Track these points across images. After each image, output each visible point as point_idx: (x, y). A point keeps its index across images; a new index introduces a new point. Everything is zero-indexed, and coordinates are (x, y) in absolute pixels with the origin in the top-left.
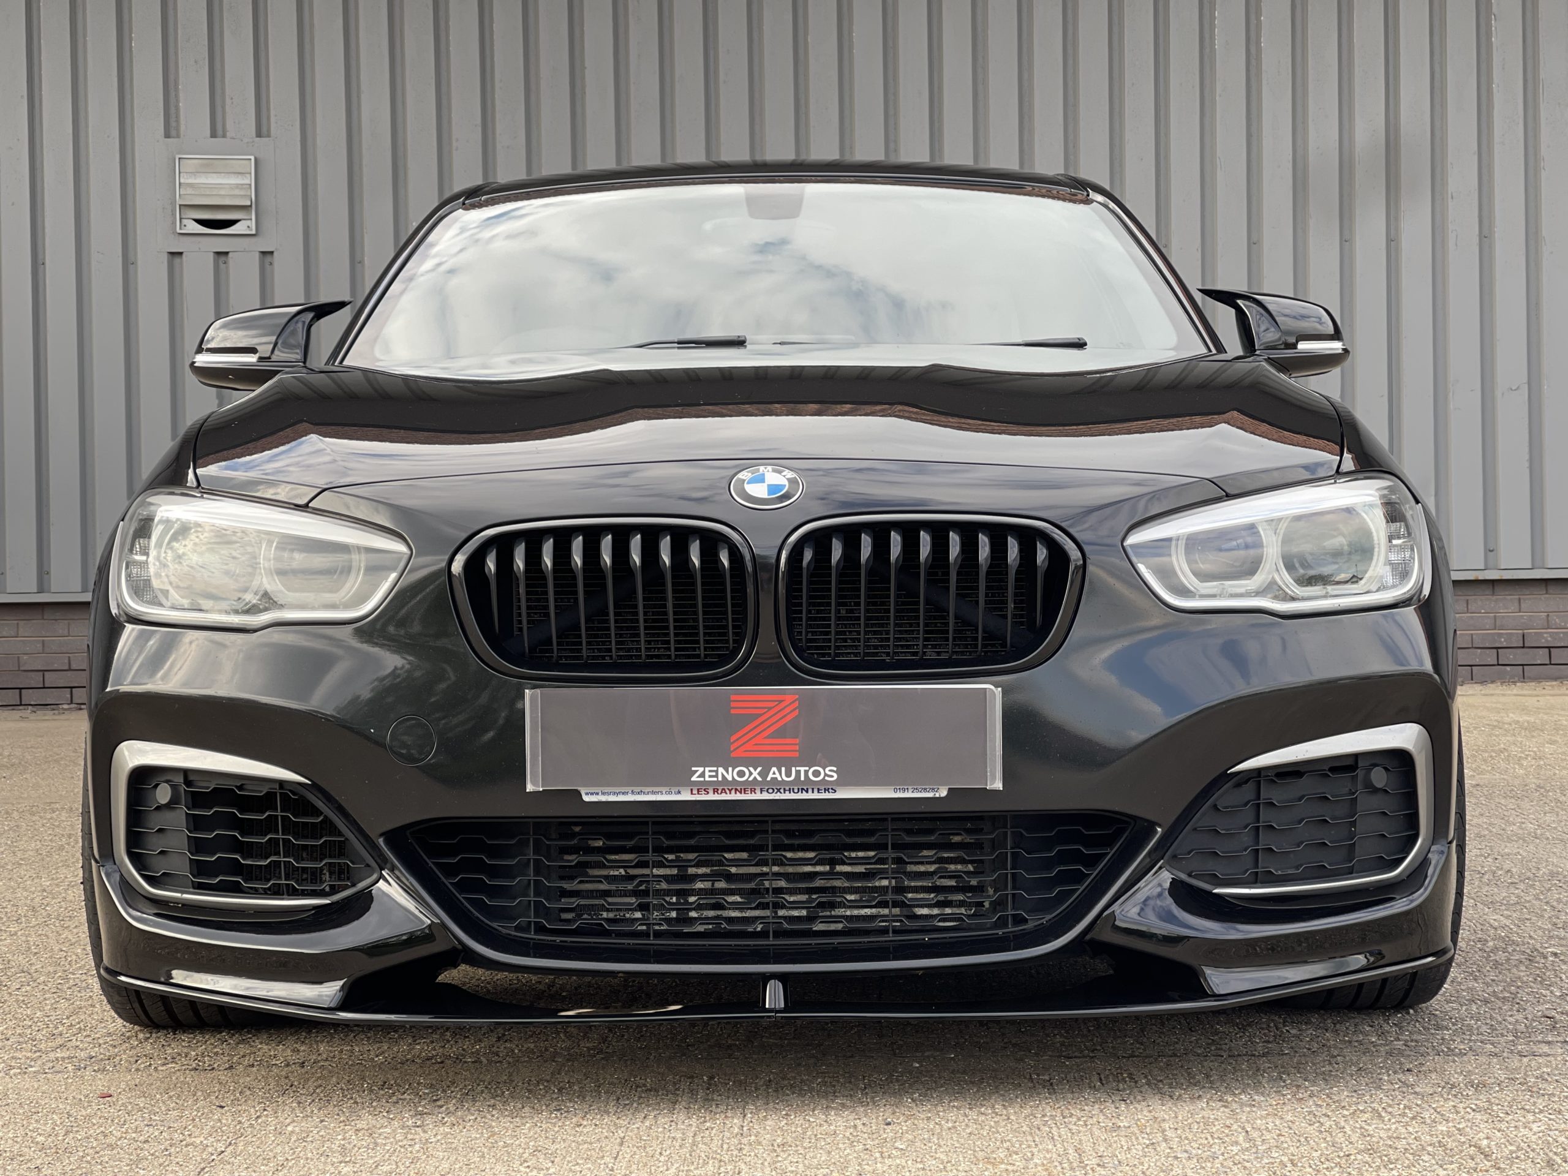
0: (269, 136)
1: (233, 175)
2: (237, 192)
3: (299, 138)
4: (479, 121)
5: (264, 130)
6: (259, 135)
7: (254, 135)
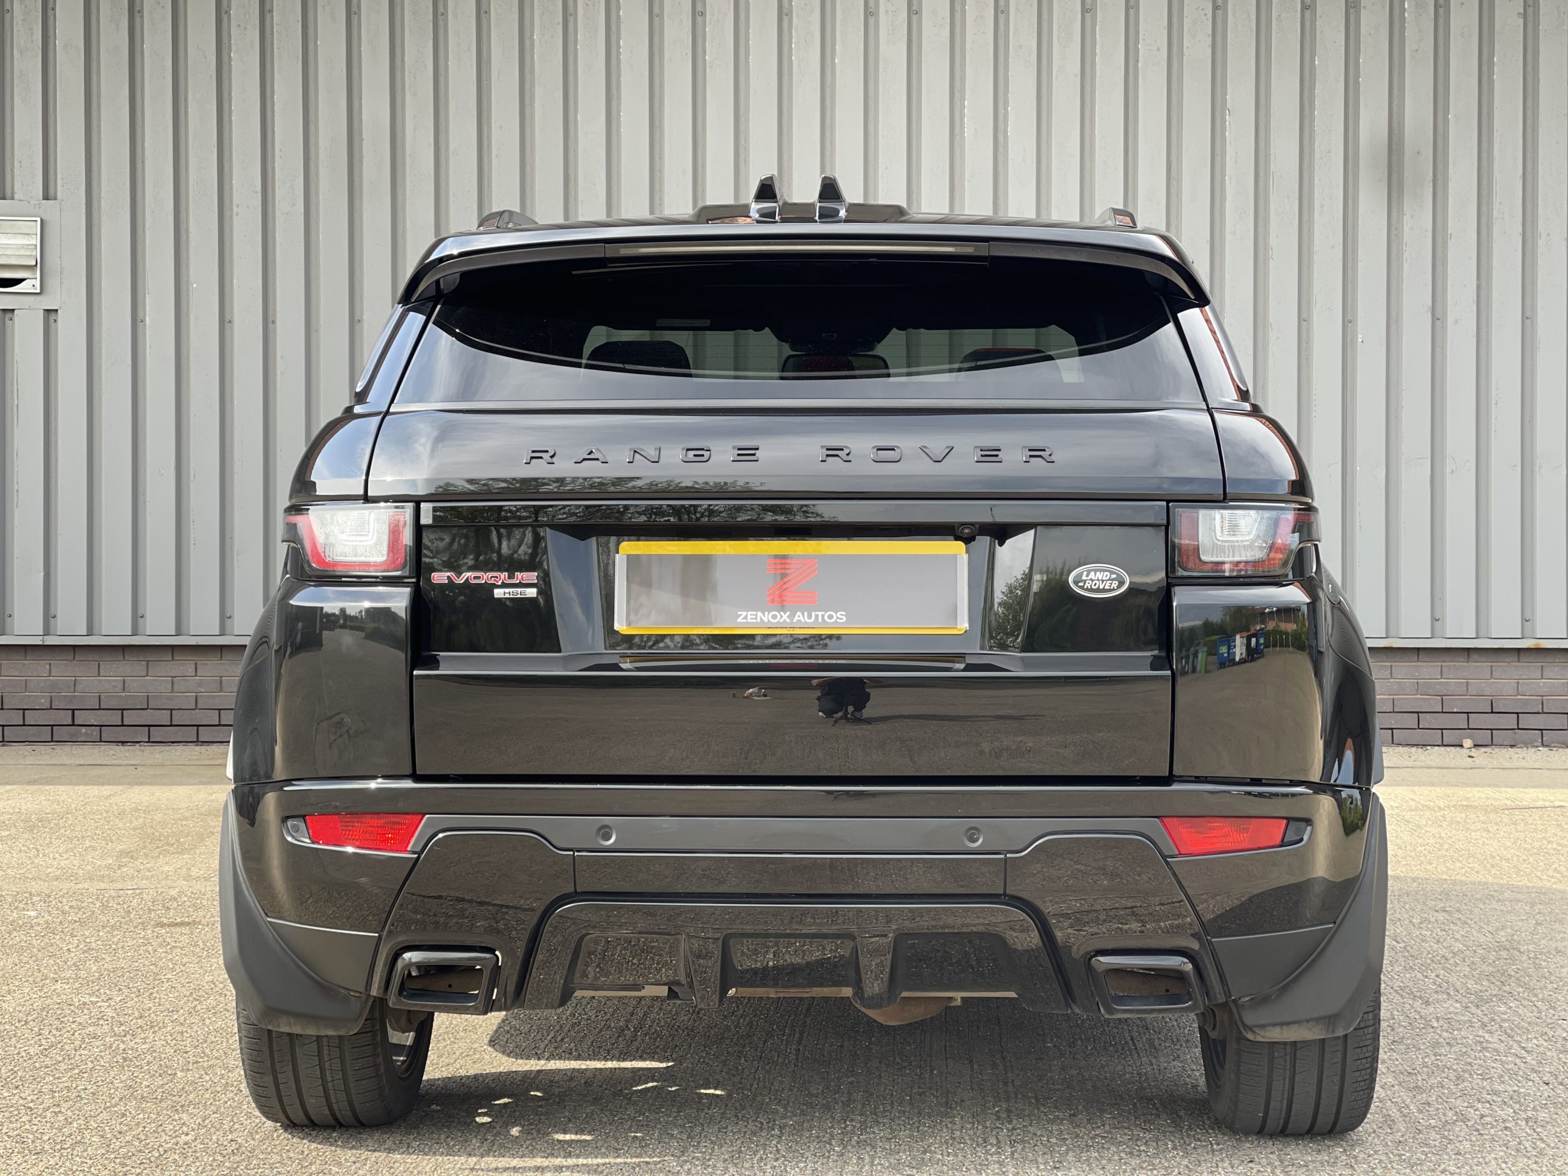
0: (55, 199)
1: (19, 236)
2: (23, 252)
3: (84, 201)
4: (259, 188)
5: (51, 193)
6: (46, 197)
7: (41, 196)
